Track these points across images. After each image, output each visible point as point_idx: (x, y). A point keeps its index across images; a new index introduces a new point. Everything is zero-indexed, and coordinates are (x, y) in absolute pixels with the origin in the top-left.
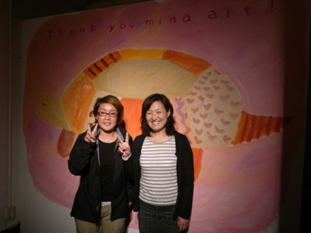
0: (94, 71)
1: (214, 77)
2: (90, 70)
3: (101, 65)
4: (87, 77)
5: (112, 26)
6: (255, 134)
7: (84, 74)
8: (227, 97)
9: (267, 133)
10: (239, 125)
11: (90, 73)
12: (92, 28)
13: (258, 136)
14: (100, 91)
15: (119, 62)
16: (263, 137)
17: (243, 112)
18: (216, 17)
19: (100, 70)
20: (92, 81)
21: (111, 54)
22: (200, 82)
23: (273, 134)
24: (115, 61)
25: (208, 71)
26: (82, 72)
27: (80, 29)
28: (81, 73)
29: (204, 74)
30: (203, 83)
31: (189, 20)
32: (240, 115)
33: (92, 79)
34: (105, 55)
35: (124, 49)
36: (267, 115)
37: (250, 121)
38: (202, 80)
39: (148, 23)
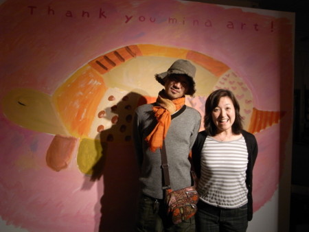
0: (105, 64)
1: (232, 78)
2: (98, 62)
3: (114, 58)
4: (94, 70)
5: (129, 17)
6: (262, 125)
7: (89, 67)
8: (243, 96)
9: (271, 125)
10: (252, 119)
11: (98, 66)
12: (102, 14)
13: (264, 128)
14: (113, 87)
15: (138, 57)
16: (268, 127)
17: (254, 109)
18: (233, 28)
19: (114, 64)
20: (102, 76)
21: (127, 47)
22: (220, 82)
23: (274, 124)
24: (133, 55)
25: (227, 73)
26: (86, 64)
27: (84, 13)
28: (85, 66)
29: (224, 76)
30: (223, 83)
31: (211, 25)
32: (252, 110)
33: (102, 73)
34: (119, 47)
35: (144, 43)
36: (270, 110)
37: (259, 115)
38: (223, 81)
39: (171, 21)
